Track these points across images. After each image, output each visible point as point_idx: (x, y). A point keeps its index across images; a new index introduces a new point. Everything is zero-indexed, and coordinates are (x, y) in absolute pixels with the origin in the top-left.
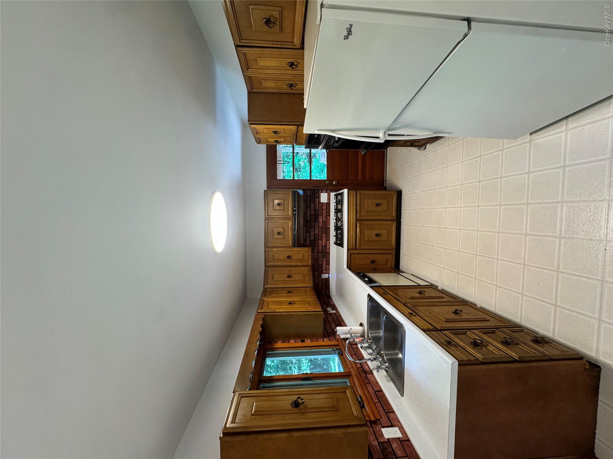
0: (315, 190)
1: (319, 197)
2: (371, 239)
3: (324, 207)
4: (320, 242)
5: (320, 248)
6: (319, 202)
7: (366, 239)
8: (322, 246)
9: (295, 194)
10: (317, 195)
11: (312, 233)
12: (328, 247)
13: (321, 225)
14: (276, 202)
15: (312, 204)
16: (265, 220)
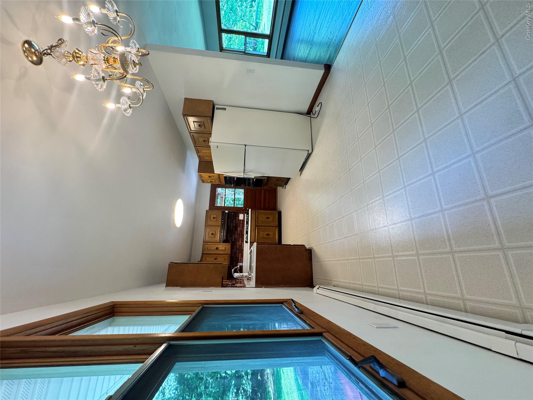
0: (236, 212)
1: (238, 216)
2: (264, 237)
3: (241, 222)
4: (238, 243)
5: (238, 246)
6: (238, 219)
7: (261, 236)
8: (239, 245)
9: (223, 213)
10: (237, 215)
11: (233, 237)
12: (243, 246)
13: (239, 233)
14: (213, 216)
15: (234, 220)
16: (205, 227)
